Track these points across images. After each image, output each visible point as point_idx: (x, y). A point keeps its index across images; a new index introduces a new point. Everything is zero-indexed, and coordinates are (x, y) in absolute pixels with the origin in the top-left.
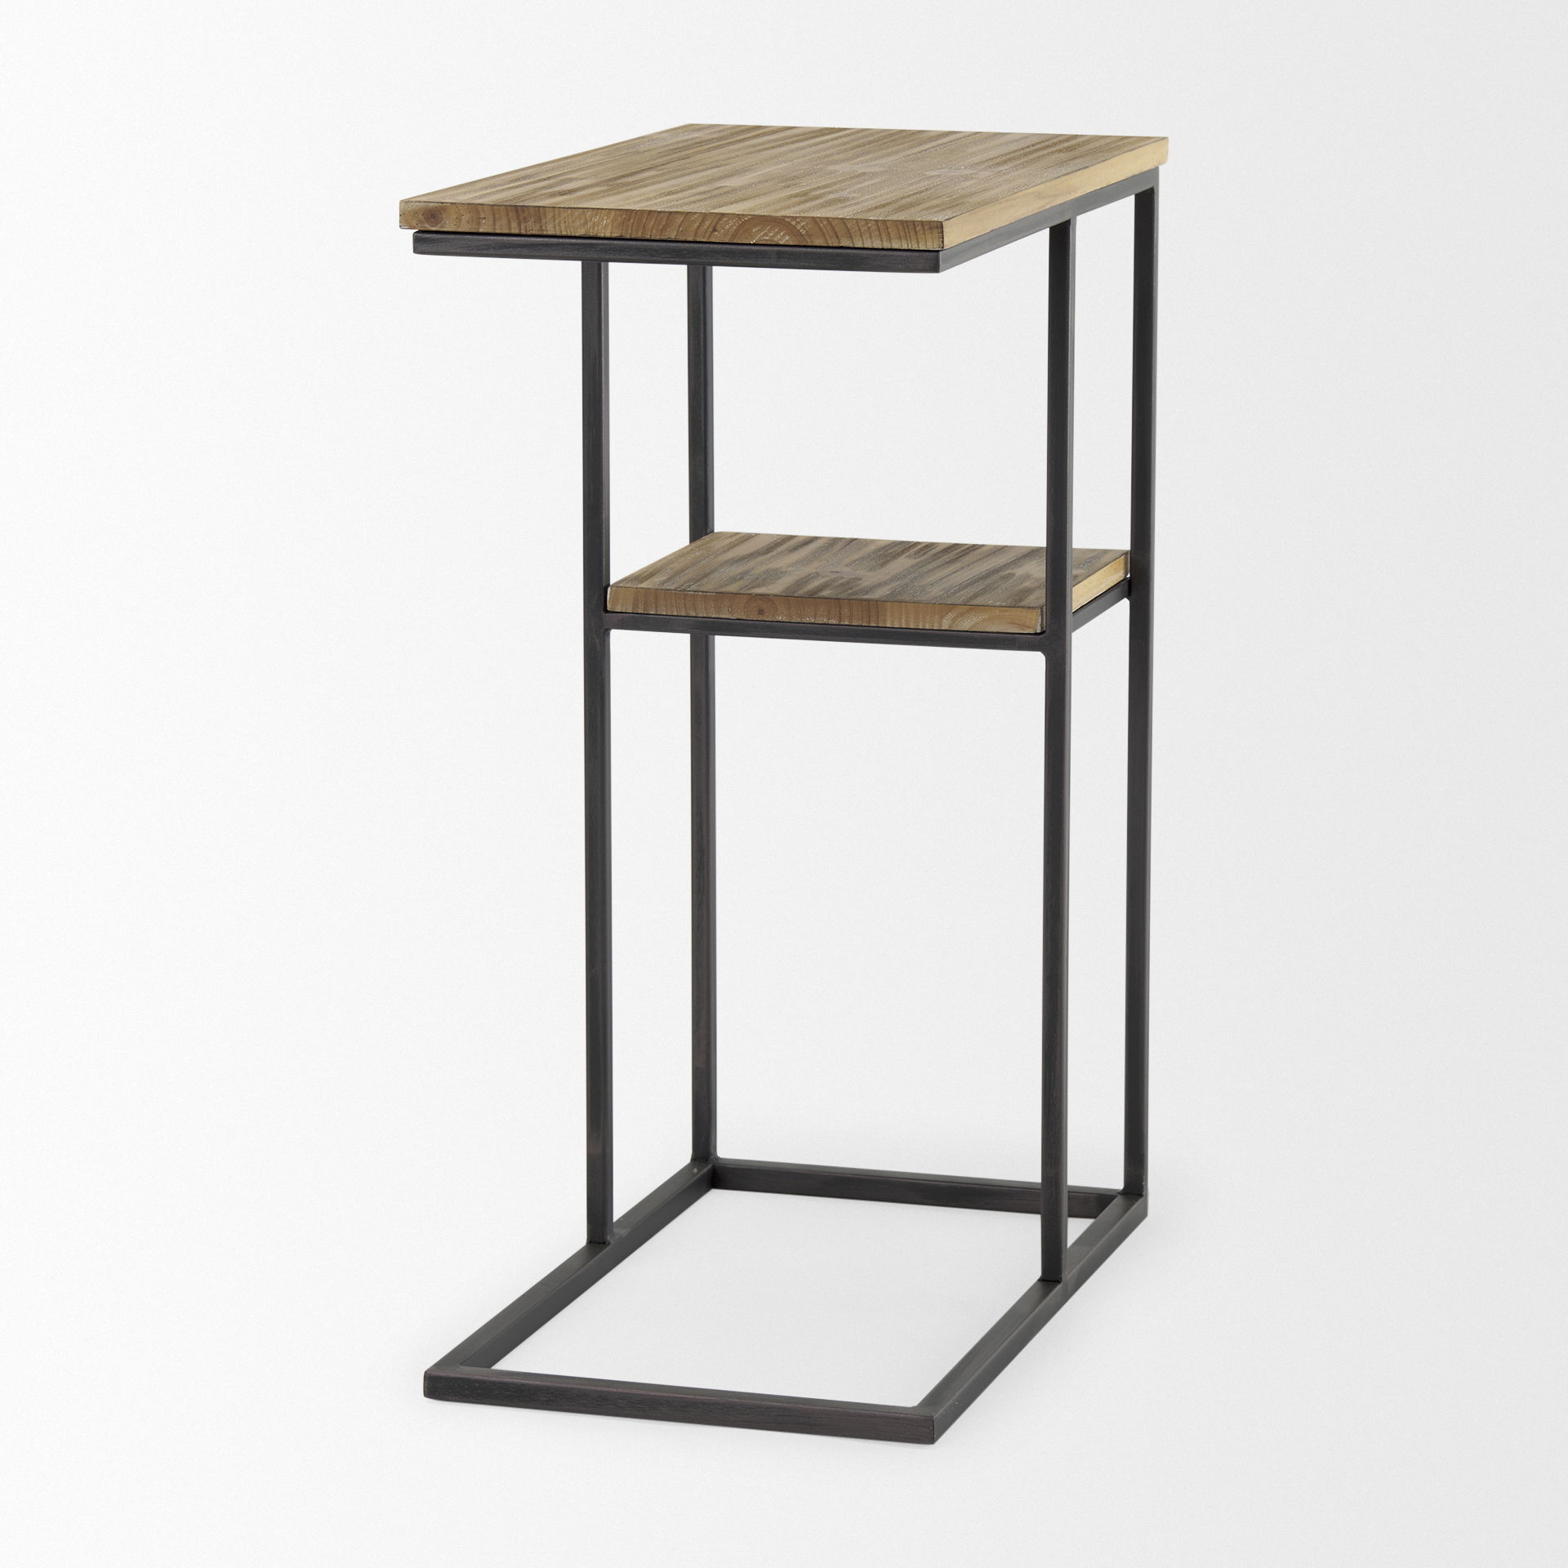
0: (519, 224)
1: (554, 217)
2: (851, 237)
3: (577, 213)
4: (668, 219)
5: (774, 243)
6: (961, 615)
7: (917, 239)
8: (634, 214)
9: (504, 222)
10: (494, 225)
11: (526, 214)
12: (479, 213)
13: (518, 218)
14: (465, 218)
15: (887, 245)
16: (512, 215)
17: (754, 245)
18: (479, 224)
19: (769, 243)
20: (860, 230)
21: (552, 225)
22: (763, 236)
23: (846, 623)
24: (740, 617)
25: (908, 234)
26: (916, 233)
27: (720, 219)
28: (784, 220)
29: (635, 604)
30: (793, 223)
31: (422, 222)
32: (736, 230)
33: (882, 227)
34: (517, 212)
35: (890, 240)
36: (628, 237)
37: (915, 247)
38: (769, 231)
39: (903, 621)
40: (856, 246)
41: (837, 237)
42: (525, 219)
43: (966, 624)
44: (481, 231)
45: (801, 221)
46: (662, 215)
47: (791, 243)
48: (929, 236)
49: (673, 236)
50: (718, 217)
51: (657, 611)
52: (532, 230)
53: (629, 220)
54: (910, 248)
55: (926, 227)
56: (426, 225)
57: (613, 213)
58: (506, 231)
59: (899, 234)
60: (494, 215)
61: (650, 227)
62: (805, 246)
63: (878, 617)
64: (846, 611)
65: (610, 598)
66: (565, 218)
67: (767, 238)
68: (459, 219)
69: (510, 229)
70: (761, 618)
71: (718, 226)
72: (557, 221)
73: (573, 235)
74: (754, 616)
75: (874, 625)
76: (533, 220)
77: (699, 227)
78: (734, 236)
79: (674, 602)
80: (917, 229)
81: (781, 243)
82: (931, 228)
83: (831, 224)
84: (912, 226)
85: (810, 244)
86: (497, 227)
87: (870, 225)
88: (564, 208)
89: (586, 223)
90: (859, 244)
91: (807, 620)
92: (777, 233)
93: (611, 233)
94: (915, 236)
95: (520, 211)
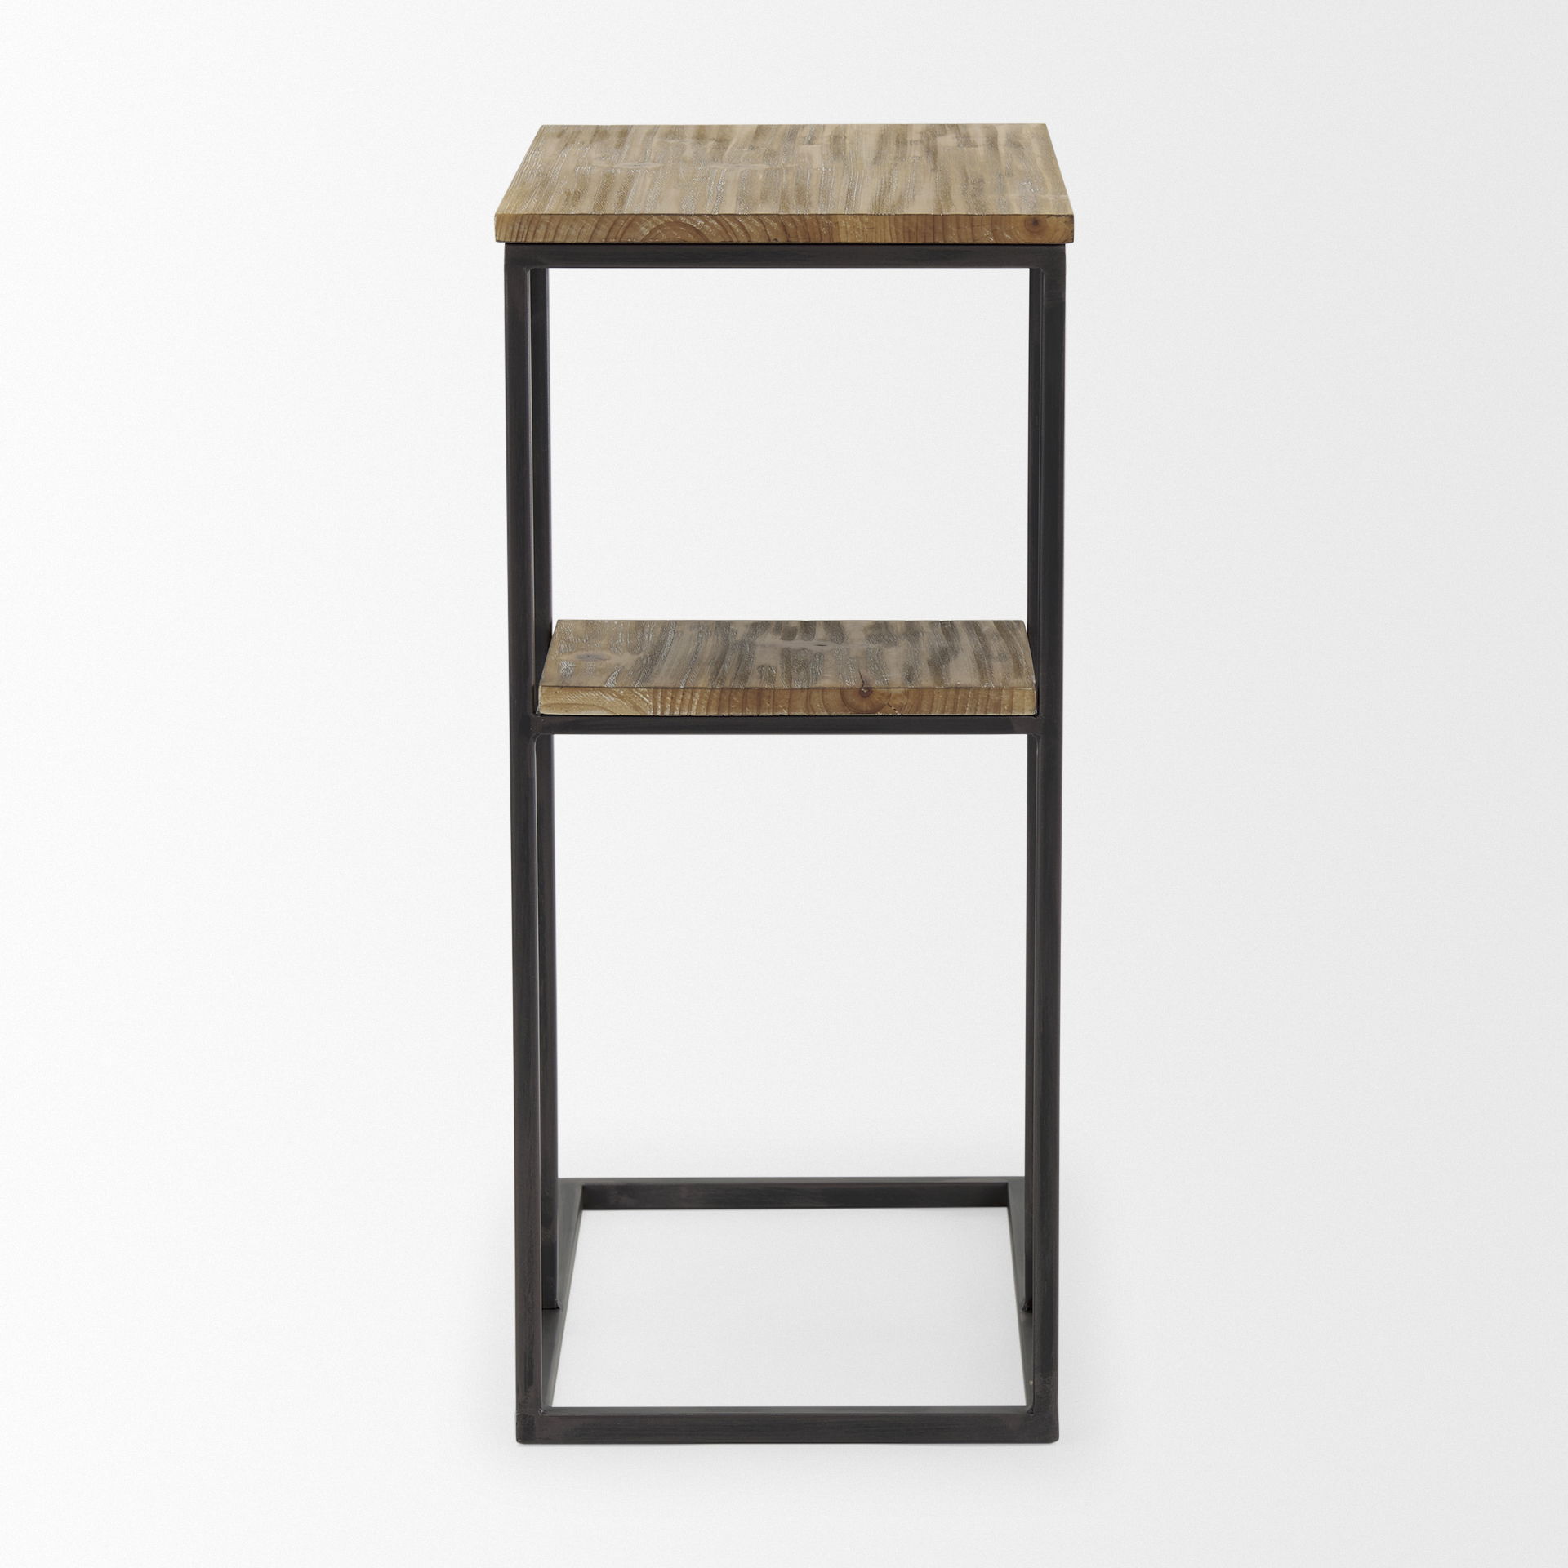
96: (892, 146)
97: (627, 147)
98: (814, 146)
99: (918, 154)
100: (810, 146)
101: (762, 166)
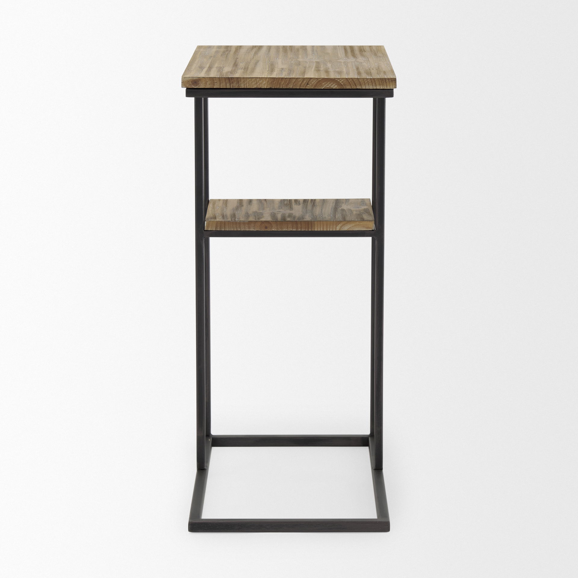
0: (230, 84)
1: (244, 82)
2: (361, 85)
3: (253, 80)
4: (289, 81)
5: (331, 88)
6: (344, 224)
7: (387, 85)
8: (276, 79)
9: (224, 84)
10: (220, 85)
11: (233, 81)
12: (214, 81)
13: (230, 82)
14: (208, 83)
15: (375, 88)
16: (227, 81)
17: (323, 89)
18: (214, 85)
19: (329, 88)
20: (364, 82)
21: (243, 85)
22: (326, 86)
23: (299, 230)
24: (257, 230)
25: (383, 83)
26: (386, 83)
27: (310, 80)
28: (335, 80)
29: (216, 227)
30: (339, 81)
31: (191, 85)
32: (316, 84)
33: (373, 81)
34: (229, 80)
35: (376, 86)
36: (273, 88)
37: (386, 88)
38: (329, 84)
39: (322, 228)
40: (363, 88)
41: (356, 85)
42: (232, 83)
43: (346, 228)
44: (215, 87)
45: (342, 80)
46: (287, 79)
47: (338, 88)
48: (391, 84)
49: (291, 87)
50: (309, 79)
51: (225, 229)
52: (235, 86)
53: (274, 81)
54: (384, 88)
55: (390, 80)
56: (193, 86)
57: (267, 79)
58: (225, 87)
59: (380, 83)
60: (220, 81)
61: (282, 83)
62: (343, 89)
63: (312, 227)
64: (299, 225)
65: (206, 225)
66: (248, 82)
67: (328, 86)
68: (206, 83)
69: (226, 86)
70: (266, 230)
71: (309, 82)
72: (245, 83)
73: (252, 88)
74: (263, 229)
75: (310, 230)
76: (235, 82)
77: (301, 83)
78: (315, 86)
79: (232, 226)
80: (387, 81)
81: (334, 88)
82: (392, 81)
83: (353, 81)
84: (385, 80)
85: (345, 88)
86: (221, 86)
87: (368, 80)
88: (248, 78)
89: (257, 83)
90: (364, 88)
91: (284, 230)
92: (332, 84)
93: (267, 87)
94: (386, 84)
95: (230, 80)
96: (250, 67)
97: (355, 68)
98: (281, 67)
99: (241, 64)
100: (282, 67)
101: (300, 60)
